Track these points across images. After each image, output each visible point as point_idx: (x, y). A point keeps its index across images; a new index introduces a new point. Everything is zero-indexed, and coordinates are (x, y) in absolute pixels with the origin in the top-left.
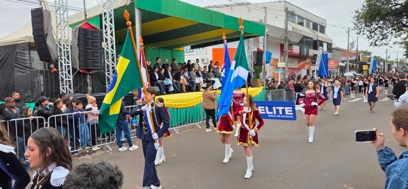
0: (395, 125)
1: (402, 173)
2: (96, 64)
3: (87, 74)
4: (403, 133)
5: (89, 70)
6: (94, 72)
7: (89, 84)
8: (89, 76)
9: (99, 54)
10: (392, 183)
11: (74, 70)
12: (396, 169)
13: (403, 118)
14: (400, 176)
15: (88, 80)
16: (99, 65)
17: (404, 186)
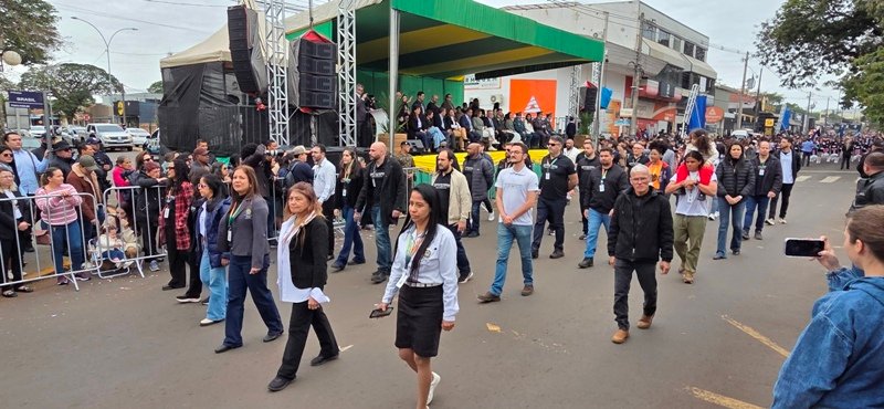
1: (832, 312)
2: (324, 100)
3: (310, 116)
5: (314, 109)
6: (321, 112)
7: (313, 132)
8: (313, 119)
9: (330, 84)
11: (292, 108)
12: (825, 304)
15: (312, 126)
16: (330, 101)
17: (833, 331)
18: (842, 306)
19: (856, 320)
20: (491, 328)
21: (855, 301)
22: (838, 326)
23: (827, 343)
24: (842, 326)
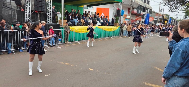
0: (180, 28)
1: (180, 47)
2: (42, 9)
3: (38, 13)
4: (183, 31)
5: (39, 12)
6: (41, 12)
7: (39, 18)
8: (39, 14)
9: (44, 4)
10: (176, 51)
11: (32, 11)
12: (178, 45)
13: (184, 24)
14: (180, 48)
15: (39, 17)
16: (44, 9)
17: (181, 52)
18: (183, 45)
19: (187, 48)
20: (90, 69)
21: (186, 43)
22: (182, 50)
23: (179, 55)
24: (183, 50)
